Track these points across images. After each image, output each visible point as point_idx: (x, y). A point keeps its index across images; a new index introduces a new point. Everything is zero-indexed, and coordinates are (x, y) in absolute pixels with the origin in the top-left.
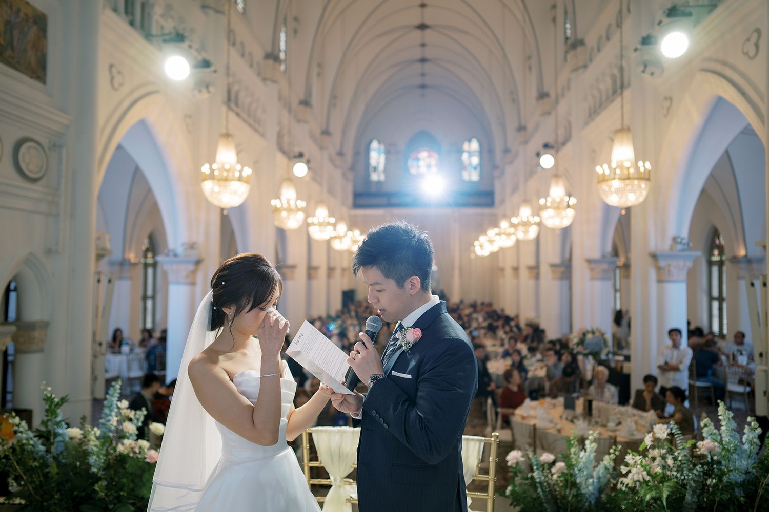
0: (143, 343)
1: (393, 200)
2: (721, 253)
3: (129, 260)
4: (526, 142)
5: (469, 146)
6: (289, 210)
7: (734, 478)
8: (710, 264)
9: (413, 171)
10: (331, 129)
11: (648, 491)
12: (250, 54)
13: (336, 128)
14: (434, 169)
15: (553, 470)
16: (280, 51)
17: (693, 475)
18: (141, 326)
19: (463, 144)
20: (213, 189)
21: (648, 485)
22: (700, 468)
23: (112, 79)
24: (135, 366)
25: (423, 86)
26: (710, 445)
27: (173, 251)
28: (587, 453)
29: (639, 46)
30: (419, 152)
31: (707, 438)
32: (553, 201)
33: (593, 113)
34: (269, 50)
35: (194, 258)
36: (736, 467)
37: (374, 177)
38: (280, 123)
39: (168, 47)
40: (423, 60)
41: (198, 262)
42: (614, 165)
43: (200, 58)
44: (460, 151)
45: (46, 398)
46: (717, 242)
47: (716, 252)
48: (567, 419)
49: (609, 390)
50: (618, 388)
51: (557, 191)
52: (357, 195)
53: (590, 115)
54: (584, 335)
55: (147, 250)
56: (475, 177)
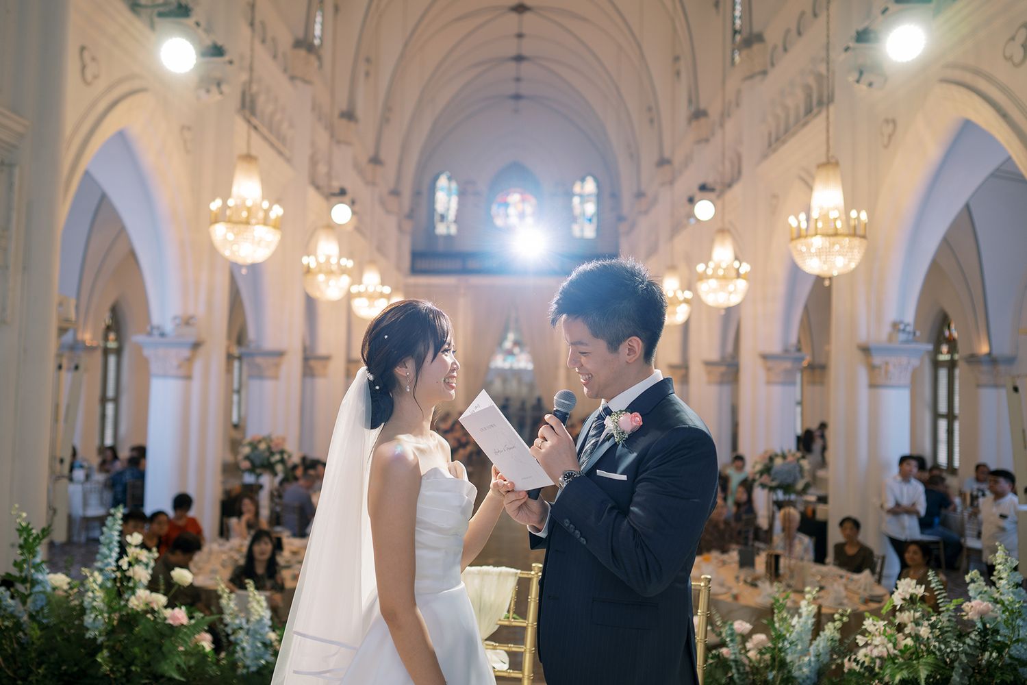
0: (103, 466)
1: (472, 264)
2: (952, 350)
3: (84, 342)
4: (671, 182)
5: (582, 188)
6: (330, 273)
7: (1018, 653)
8: (936, 365)
9: (499, 222)
10: (383, 156)
11: (897, 670)
12: (274, 40)
13: (390, 155)
14: (529, 220)
15: (749, 645)
16: (314, 36)
17: (966, 647)
18: (97, 442)
19: (573, 184)
20: (226, 234)
21: (895, 663)
22: (976, 635)
23: (84, 67)
24: (94, 500)
25: (517, 97)
26: (982, 607)
27: (158, 328)
28: (803, 620)
29: (851, 44)
30: (508, 194)
31: (975, 598)
32: (718, 267)
33: (775, 141)
34: (300, 34)
35: (192, 339)
36: (1020, 637)
37: (441, 229)
38: (313, 144)
39: (165, 24)
40: (519, 58)
41: (196, 346)
42: (815, 214)
43: (208, 42)
44: (570, 195)
45: (20, 528)
46: (947, 333)
47: (945, 348)
48: (745, 582)
49: (801, 542)
50: (813, 539)
51: (723, 253)
52: (416, 256)
53: (770, 145)
54: (771, 459)
55: (108, 329)
56: (589, 232)
